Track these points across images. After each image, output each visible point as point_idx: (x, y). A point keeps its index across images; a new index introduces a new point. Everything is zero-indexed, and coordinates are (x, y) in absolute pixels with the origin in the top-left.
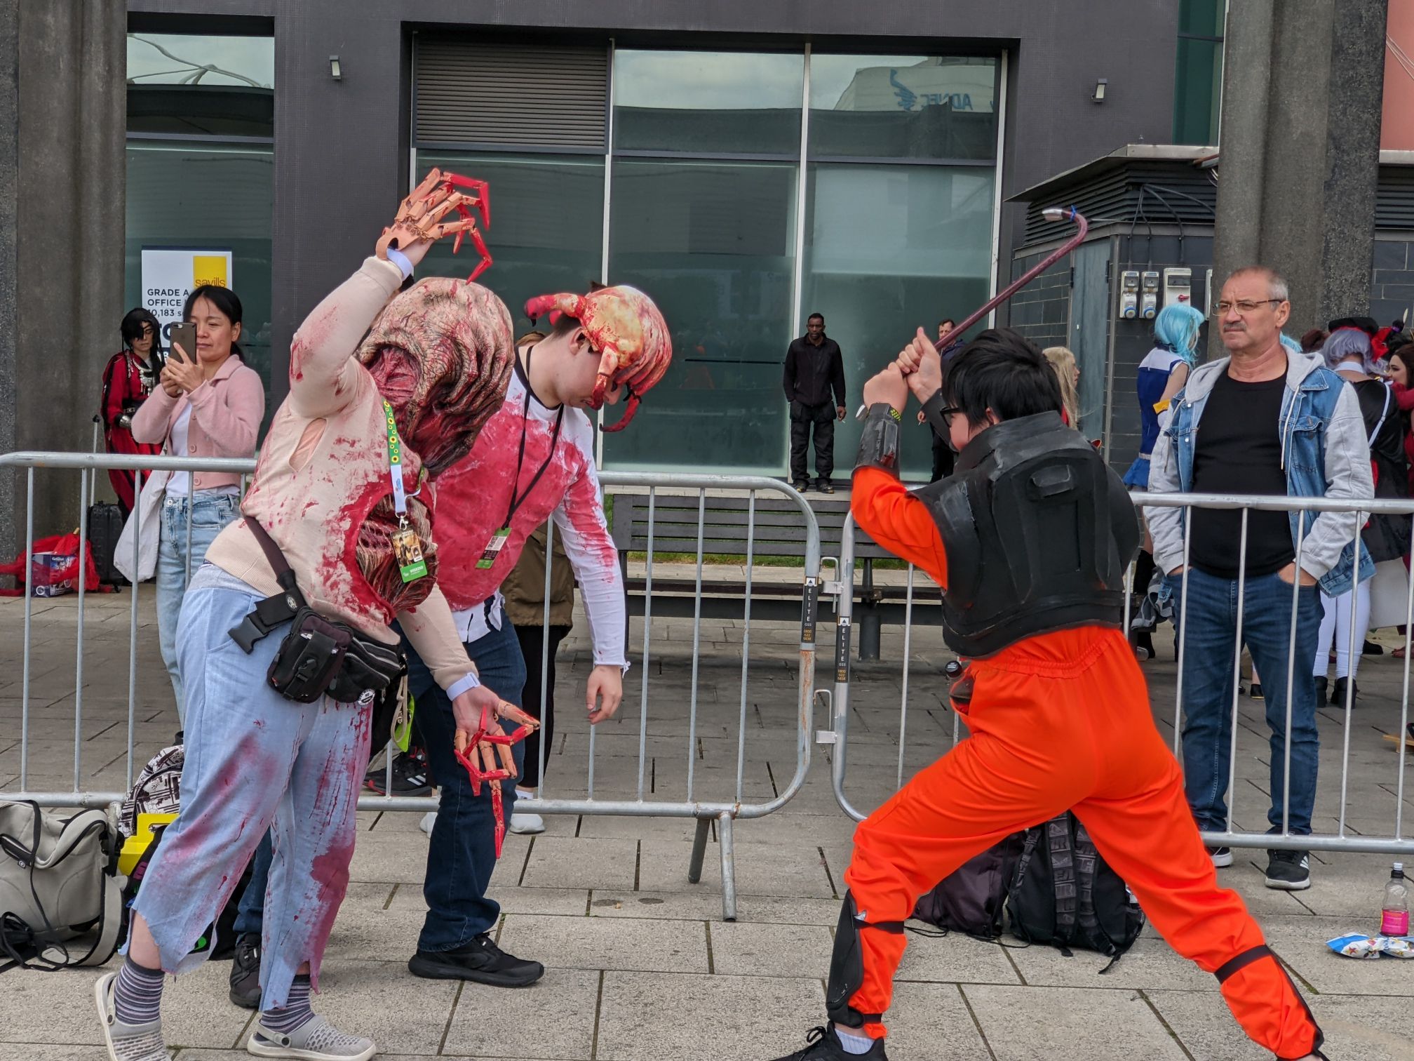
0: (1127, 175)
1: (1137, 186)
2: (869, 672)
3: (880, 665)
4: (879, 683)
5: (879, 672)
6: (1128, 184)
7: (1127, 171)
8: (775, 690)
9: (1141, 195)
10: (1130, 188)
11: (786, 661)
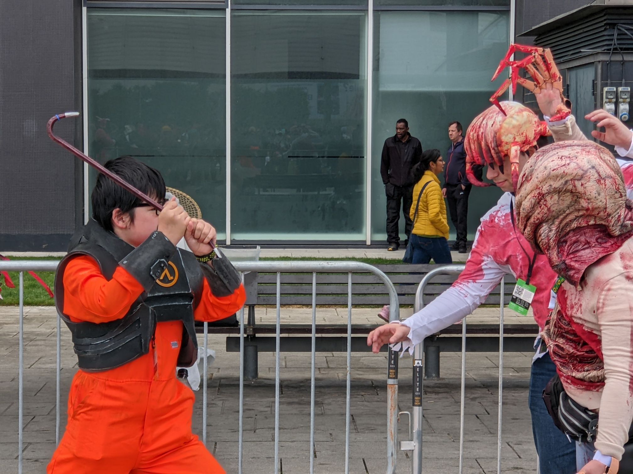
0: (605, 18)
1: (613, 26)
2: (433, 387)
3: (440, 382)
4: (440, 396)
5: (439, 387)
6: (606, 24)
7: (605, 15)
8: (365, 403)
9: (616, 32)
10: (608, 27)
11: (372, 381)
